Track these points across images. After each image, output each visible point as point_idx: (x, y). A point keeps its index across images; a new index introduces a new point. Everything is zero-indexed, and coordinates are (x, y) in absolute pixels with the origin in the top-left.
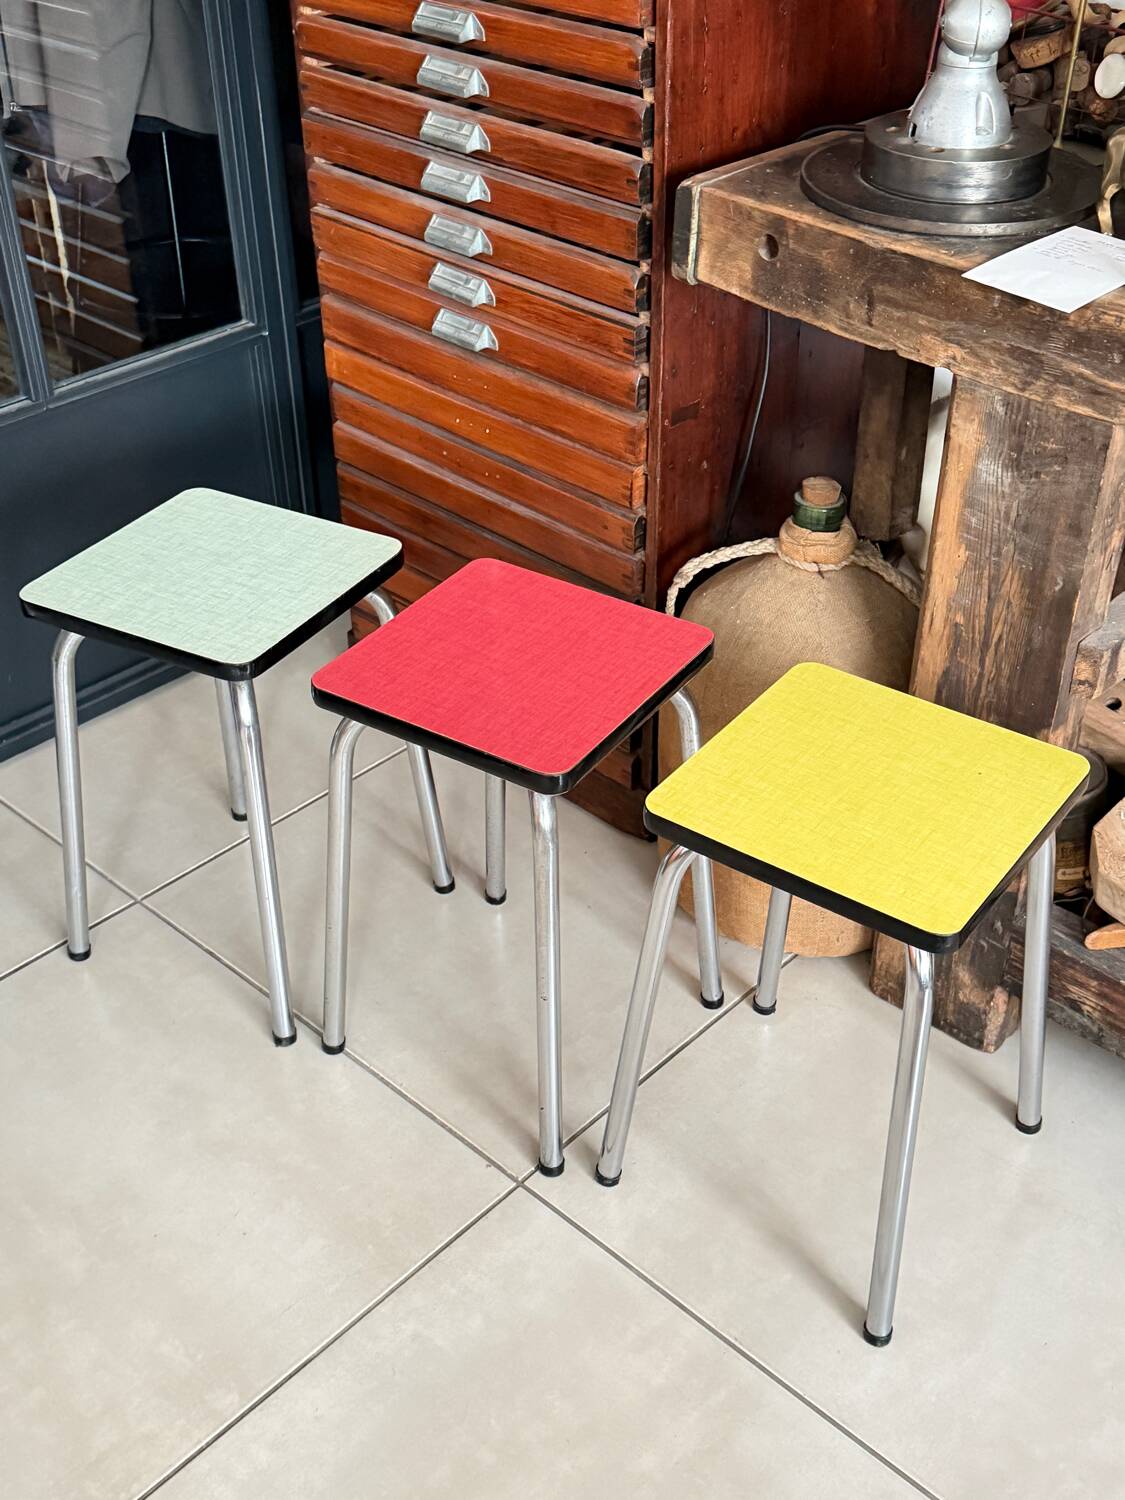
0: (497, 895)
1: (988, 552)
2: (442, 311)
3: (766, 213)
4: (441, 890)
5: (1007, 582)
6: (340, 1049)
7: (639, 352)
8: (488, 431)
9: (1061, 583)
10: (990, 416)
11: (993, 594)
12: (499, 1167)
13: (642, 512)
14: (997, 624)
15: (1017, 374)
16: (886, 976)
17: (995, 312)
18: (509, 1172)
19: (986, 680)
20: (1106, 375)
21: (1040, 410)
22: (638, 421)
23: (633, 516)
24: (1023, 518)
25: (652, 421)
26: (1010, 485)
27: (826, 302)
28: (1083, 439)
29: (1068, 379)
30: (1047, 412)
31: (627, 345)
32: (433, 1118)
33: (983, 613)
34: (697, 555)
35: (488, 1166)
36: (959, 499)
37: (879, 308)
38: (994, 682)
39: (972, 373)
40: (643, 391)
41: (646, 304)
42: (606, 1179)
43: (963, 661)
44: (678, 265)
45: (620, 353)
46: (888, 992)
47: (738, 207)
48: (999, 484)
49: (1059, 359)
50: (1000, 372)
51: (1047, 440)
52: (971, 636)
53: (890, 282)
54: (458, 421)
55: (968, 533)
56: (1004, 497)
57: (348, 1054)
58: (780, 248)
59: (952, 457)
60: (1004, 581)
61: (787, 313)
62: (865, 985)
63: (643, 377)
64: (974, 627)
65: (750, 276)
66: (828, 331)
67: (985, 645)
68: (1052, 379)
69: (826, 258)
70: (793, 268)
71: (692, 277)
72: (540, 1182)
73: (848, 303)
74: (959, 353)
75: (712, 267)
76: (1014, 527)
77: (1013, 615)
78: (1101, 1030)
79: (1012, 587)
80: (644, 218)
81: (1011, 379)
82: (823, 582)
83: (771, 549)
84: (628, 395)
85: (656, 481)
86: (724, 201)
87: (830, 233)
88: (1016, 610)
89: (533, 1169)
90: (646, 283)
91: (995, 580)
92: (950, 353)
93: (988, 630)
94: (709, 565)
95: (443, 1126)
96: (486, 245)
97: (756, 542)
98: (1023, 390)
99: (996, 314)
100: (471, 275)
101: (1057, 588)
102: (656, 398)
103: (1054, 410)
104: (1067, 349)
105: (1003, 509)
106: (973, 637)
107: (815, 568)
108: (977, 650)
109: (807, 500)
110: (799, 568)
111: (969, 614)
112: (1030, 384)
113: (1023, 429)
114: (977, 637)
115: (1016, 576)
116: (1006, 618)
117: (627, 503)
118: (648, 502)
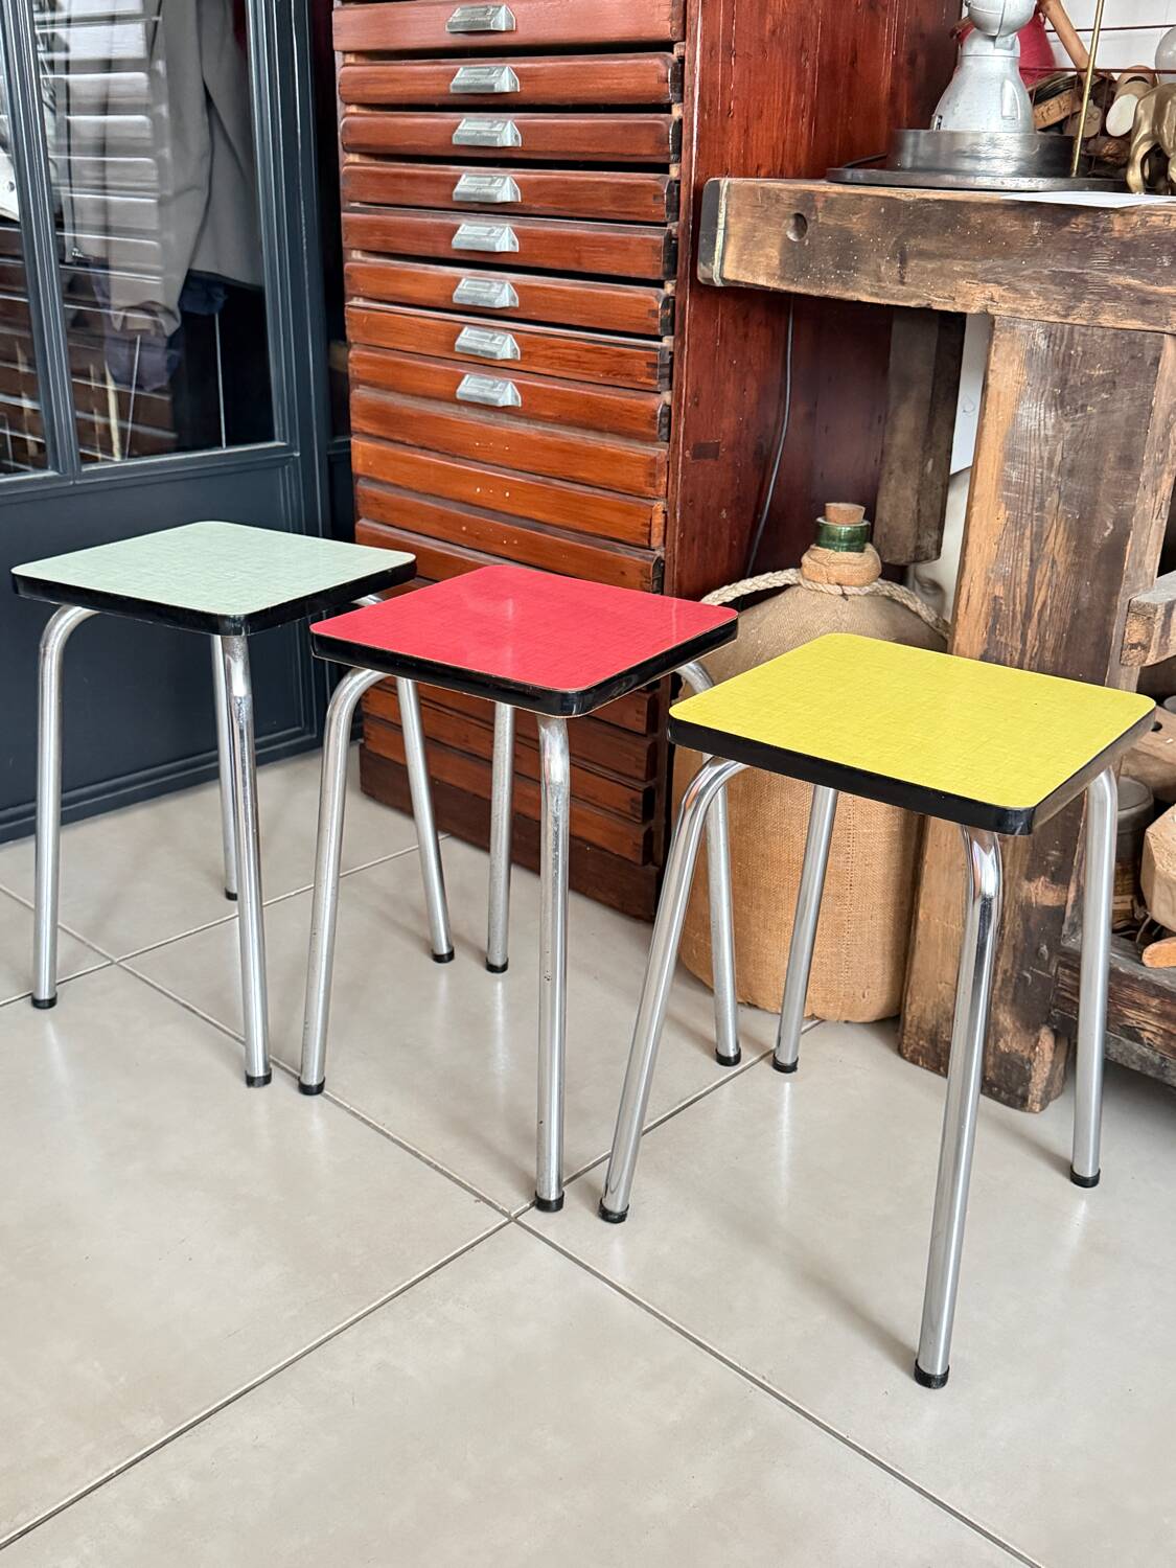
0: (499, 962)
1: (1030, 506)
2: (467, 377)
3: (795, 192)
4: (439, 958)
5: (1051, 539)
6: (319, 1089)
7: (661, 377)
8: (507, 494)
9: (1112, 527)
10: (1031, 353)
11: (1036, 554)
12: (489, 1203)
13: (659, 553)
14: (1040, 589)
15: (1060, 300)
16: (916, 1034)
17: (1034, 240)
18: (501, 1207)
19: (1028, 656)
20: (1156, 281)
21: (1085, 335)
22: (659, 451)
23: (650, 556)
24: (1068, 460)
25: (674, 451)
26: (1054, 426)
27: (857, 270)
28: (1133, 357)
29: (1114, 294)
30: (1092, 336)
31: (649, 370)
32: (418, 1156)
33: (1025, 577)
34: (718, 588)
35: (476, 1201)
36: (997, 453)
37: (912, 263)
38: (1038, 656)
39: (1011, 310)
40: (665, 420)
41: (670, 329)
42: (611, 1213)
43: (1003, 639)
44: (704, 264)
45: (643, 380)
46: (920, 1053)
47: (766, 192)
48: (1042, 427)
49: (1103, 275)
50: (1041, 302)
51: (1093, 367)
52: (1011, 608)
53: (923, 234)
54: (478, 490)
55: (1008, 491)
56: (1047, 441)
58: (809, 226)
59: (991, 407)
60: (1048, 537)
61: (814, 292)
62: (894, 1051)
63: (665, 405)
64: (1014, 597)
65: (777, 262)
66: (859, 302)
67: (1027, 616)
68: (1097, 298)
69: (857, 224)
70: (822, 242)
71: (718, 276)
72: (535, 1218)
73: (879, 266)
74: (997, 292)
75: (739, 261)
76: (1059, 473)
77: (1058, 576)
78: (1163, 1059)
79: (1057, 542)
80: (670, 237)
81: (1053, 307)
82: (847, 603)
83: (793, 579)
84: (651, 424)
85: (675, 517)
86: (752, 189)
87: (860, 197)
88: (1061, 568)
89: (528, 1205)
90: (671, 305)
91: (1038, 539)
92: (988, 294)
93: (1030, 597)
95: (429, 1163)
96: (513, 299)
97: (777, 573)
98: (1065, 316)
99: (1036, 242)
101: (1106, 534)
102: (678, 425)
103: (1100, 332)
104: (1112, 262)
105: (1046, 455)
106: (1014, 609)
107: (838, 590)
108: (1018, 623)
109: (830, 521)
110: (821, 591)
111: (1010, 582)
112: (1073, 308)
113: (1067, 360)
114: (1018, 608)
115: (1061, 529)
116: (1050, 581)
117: (646, 543)
118: (667, 541)
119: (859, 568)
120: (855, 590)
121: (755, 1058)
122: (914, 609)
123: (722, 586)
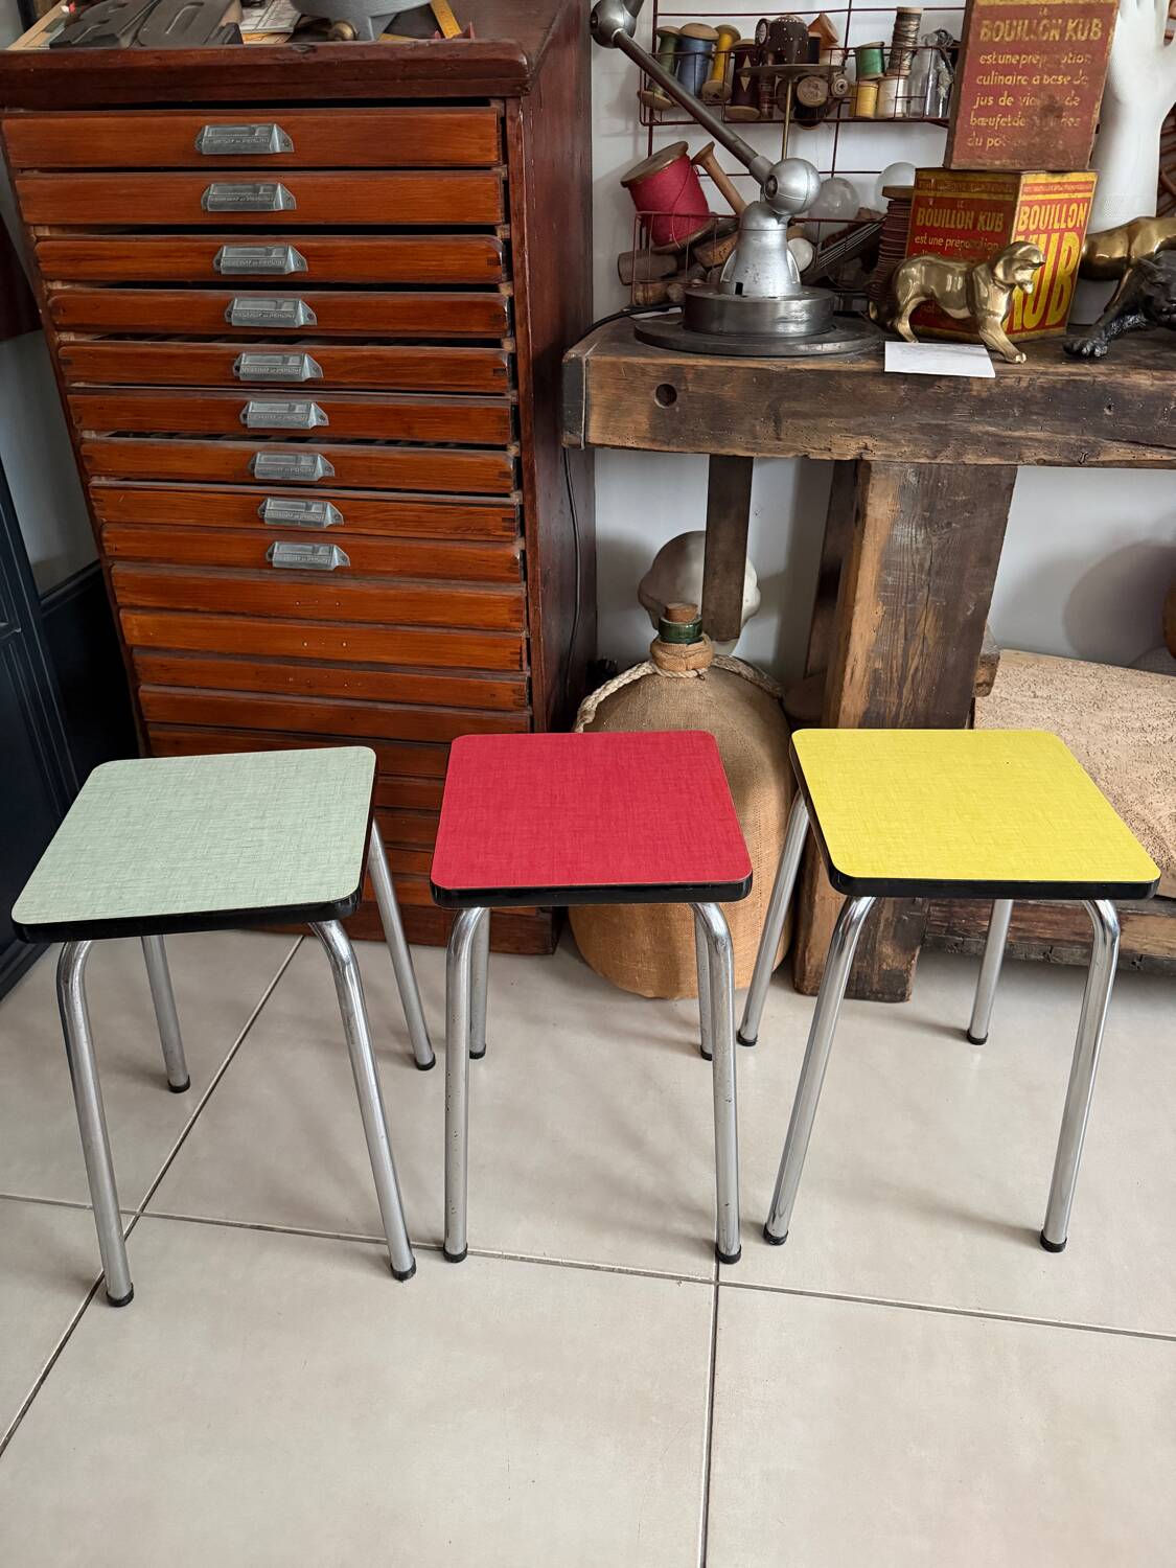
1: (904, 600)
2: (279, 544)
3: (662, 366)
4: (427, 1067)
5: (923, 622)
7: (516, 529)
8: (344, 644)
9: (973, 608)
10: (904, 488)
11: (909, 635)
12: (688, 1279)
13: (527, 672)
14: (913, 659)
15: (927, 446)
17: (902, 399)
18: (699, 1278)
20: (1008, 428)
21: (950, 471)
22: (517, 590)
23: (520, 677)
24: (936, 565)
25: (532, 591)
26: (924, 540)
28: (990, 485)
29: (975, 440)
30: (956, 471)
31: (507, 524)
32: (598, 1268)
33: (900, 652)
35: (679, 1285)
36: (876, 566)
37: (787, 423)
39: (885, 456)
41: (518, 484)
42: (780, 1238)
43: (882, 699)
44: (571, 433)
45: (499, 533)
47: (630, 367)
48: (914, 543)
49: (965, 425)
50: (912, 447)
51: (957, 494)
52: (889, 676)
53: (796, 398)
54: (305, 644)
55: (885, 591)
56: (918, 552)
57: (472, 1253)
58: (678, 394)
60: (919, 621)
62: (790, 990)
64: (891, 667)
65: (647, 427)
66: (735, 456)
67: (903, 679)
68: (960, 443)
69: (728, 392)
70: (694, 408)
71: (583, 441)
72: (731, 1272)
73: (754, 426)
74: (870, 442)
75: (604, 429)
76: (929, 574)
77: (928, 649)
79: (928, 625)
80: (512, 405)
81: (923, 452)
82: (704, 683)
83: (651, 671)
84: (511, 570)
85: (540, 641)
86: (613, 364)
87: (731, 369)
88: (931, 642)
89: (715, 1263)
91: (912, 623)
92: (862, 444)
93: (905, 667)
95: (612, 1270)
96: (326, 469)
98: (934, 458)
99: (904, 401)
100: (310, 502)
101: (969, 613)
102: (535, 566)
103: (963, 468)
105: (917, 562)
106: (891, 676)
107: (695, 674)
108: (895, 685)
110: (680, 678)
111: (887, 658)
112: (940, 452)
113: (935, 491)
114: (895, 675)
115: (931, 615)
116: (922, 652)
117: (518, 668)
118: (533, 662)
119: (704, 654)
120: (704, 669)
122: (737, 671)
123: (595, 690)
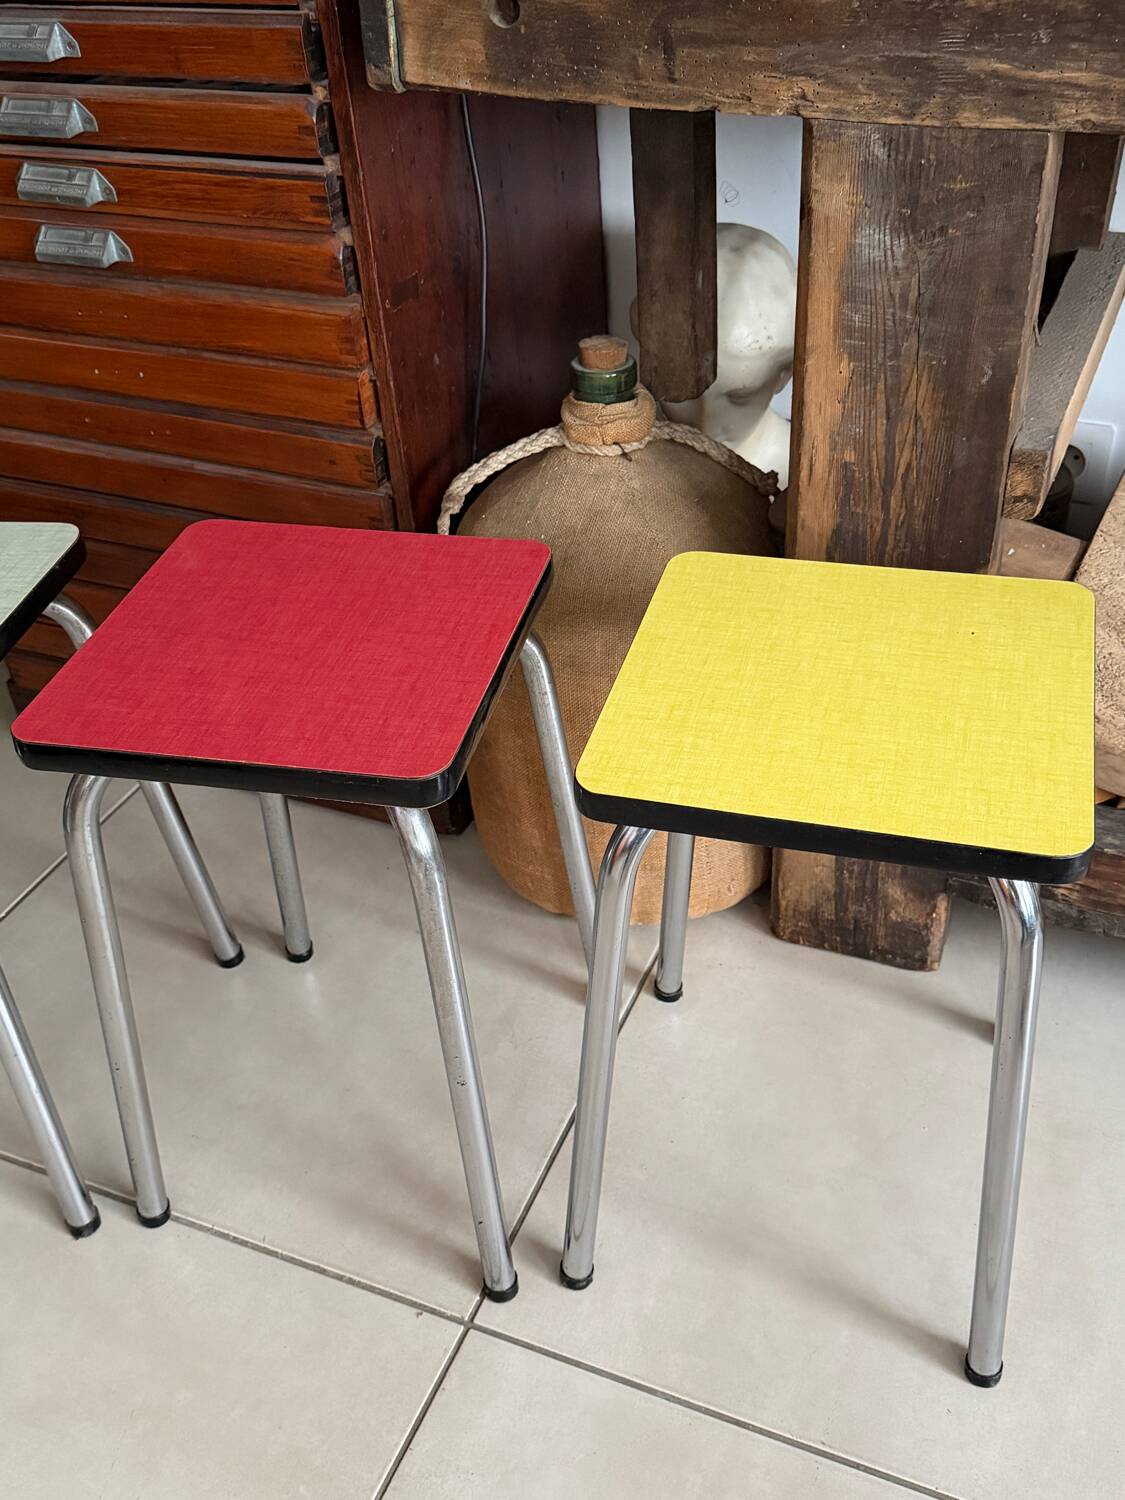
0: (302, 950)
1: (881, 355)
2: (43, 229)
4: (228, 964)
5: (913, 391)
6: (166, 1216)
7: (334, 213)
8: (141, 374)
9: (990, 373)
10: (867, 166)
11: (892, 414)
12: (433, 1312)
13: (377, 432)
14: (902, 450)
15: (899, 95)
16: (794, 916)
18: (449, 1313)
19: (893, 527)
20: (1031, 65)
21: (938, 139)
22: (350, 307)
23: (366, 438)
24: (927, 297)
25: (370, 306)
26: (905, 255)
27: (602, 65)
28: (1006, 165)
29: (976, 84)
30: (948, 139)
31: (316, 205)
32: (323, 1272)
33: (881, 437)
34: (464, 470)
35: (418, 1314)
36: (832, 294)
37: (682, 53)
38: (905, 525)
39: (834, 111)
40: (350, 266)
41: (331, 145)
42: (579, 1281)
43: (859, 510)
44: (376, 67)
45: (310, 219)
46: (800, 933)
48: (889, 258)
49: (959, 59)
50: (874, 98)
51: (953, 179)
52: (867, 475)
53: (694, 12)
54: (96, 371)
55: (850, 338)
56: (897, 274)
57: (177, 1220)
58: (522, 7)
59: (818, 237)
60: (907, 389)
61: (545, 96)
62: (767, 933)
63: (346, 247)
64: (870, 461)
65: (483, 58)
67: (888, 481)
68: (951, 90)
70: (546, 28)
71: (398, 79)
72: (493, 1314)
73: (635, 58)
74: (809, 87)
75: (425, 60)
76: (917, 312)
77: (924, 435)
78: (1081, 912)
79: (920, 395)
80: (308, 23)
81: (892, 105)
82: (632, 465)
83: (555, 442)
84: (332, 274)
85: (389, 386)
88: (927, 424)
89: (478, 1298)
90: (327, 113)
91: (895, 392)
92: (797, 90)
93: (890, 463)
94: (481, 478)
95: (340, 1278)
96: (86, 120)
97: (534, 436)
98: (912, 116)
99: (857, 18)
100: (73, 168)
101: (984, 381)
102: (369, 269)
103: (959, 134)
104: (969, 42)
105: (897, 292)
106: (870, 477)
107: (616, 451)
108: (877, 490)
109: (590, 367)
110: (597, 455)
111: (862, 446)
112: (920, 105)
113: (916, 172)
114: (876, 473)
115: (924, 380)
116: (915, 439)
117: (358, 424)
118: (383, 417)
119: (638, 420)
120: (636, 445)
121: (633, 991)
122: (701, 450)
123: (470, 465)
